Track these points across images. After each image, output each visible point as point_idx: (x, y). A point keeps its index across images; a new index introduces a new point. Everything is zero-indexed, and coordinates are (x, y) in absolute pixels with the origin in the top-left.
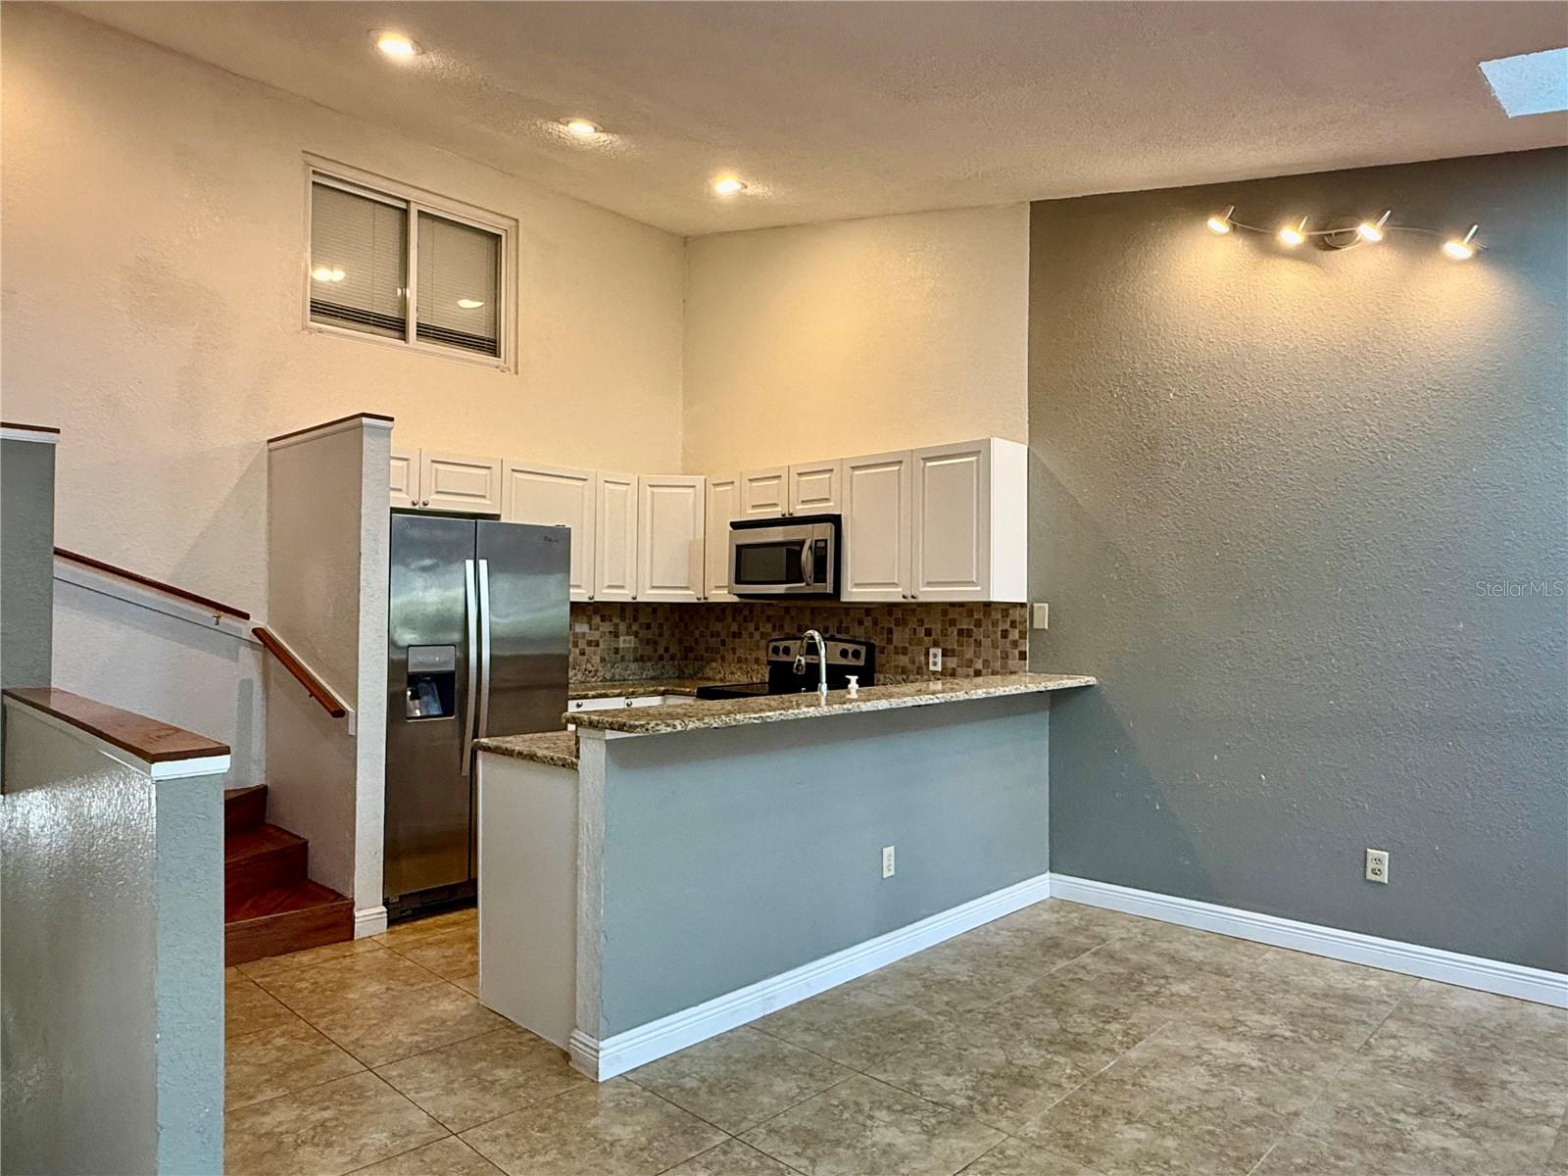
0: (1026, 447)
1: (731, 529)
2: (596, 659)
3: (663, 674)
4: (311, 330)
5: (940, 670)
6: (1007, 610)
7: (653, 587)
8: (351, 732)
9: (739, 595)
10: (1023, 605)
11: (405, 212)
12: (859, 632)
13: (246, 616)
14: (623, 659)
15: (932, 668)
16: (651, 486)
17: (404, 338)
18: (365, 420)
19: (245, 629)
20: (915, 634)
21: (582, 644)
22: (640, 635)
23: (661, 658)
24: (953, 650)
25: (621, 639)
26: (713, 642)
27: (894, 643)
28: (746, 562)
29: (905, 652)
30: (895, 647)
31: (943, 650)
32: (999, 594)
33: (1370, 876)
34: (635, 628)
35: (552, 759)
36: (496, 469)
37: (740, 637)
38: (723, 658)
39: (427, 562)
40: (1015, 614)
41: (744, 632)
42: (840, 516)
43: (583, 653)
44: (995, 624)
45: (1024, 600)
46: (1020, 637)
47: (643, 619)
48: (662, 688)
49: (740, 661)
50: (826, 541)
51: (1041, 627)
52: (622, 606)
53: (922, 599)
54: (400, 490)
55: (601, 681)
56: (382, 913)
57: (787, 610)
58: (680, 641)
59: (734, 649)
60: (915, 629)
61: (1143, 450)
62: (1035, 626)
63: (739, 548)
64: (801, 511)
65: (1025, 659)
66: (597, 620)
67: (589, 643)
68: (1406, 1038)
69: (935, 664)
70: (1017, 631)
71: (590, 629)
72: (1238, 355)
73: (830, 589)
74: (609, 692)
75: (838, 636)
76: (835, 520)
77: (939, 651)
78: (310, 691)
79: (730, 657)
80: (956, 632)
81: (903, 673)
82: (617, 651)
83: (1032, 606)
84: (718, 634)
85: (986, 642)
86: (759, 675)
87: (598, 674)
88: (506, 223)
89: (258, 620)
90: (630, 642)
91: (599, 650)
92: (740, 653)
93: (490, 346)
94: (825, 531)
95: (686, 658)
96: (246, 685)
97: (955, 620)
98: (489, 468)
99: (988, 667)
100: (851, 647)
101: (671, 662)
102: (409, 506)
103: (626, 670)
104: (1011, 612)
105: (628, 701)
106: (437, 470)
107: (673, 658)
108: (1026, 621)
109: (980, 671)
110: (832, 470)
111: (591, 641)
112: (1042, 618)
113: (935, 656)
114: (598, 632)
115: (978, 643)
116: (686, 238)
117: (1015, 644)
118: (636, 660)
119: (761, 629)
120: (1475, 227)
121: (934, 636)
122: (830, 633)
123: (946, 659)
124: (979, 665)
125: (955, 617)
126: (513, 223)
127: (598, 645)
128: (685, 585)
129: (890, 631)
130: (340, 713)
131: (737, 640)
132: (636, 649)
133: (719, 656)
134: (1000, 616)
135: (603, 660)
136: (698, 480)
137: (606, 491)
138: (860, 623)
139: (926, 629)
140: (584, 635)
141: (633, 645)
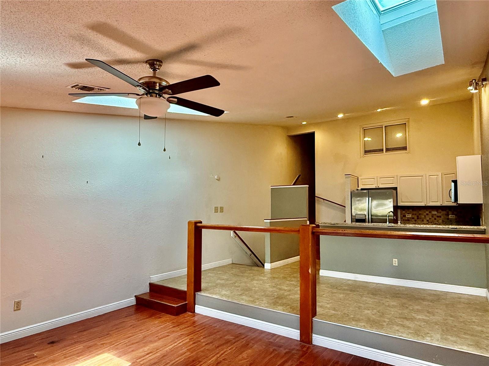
0: (480, 156)
4: (364, 156)
7: (447, 202)
11: (382, 127)
16: (444, 175)
17: (383, 153)
22: (457, 215)
25: (450, 216)
34: (455, 213)
45: (482, 203)
54: (372, 184)
66: (440, 211)
71: (438, 213)
88: (407, 120)
93: (405, 148)
98: (394, 177)
106: (381, 179)
111: (438, 216)
114: (441, 214)
118: (456, 222)
127: (441, 217)
135: (443, 221)
137: (429, 178)
140: (435, 214)
141: (454, 218)
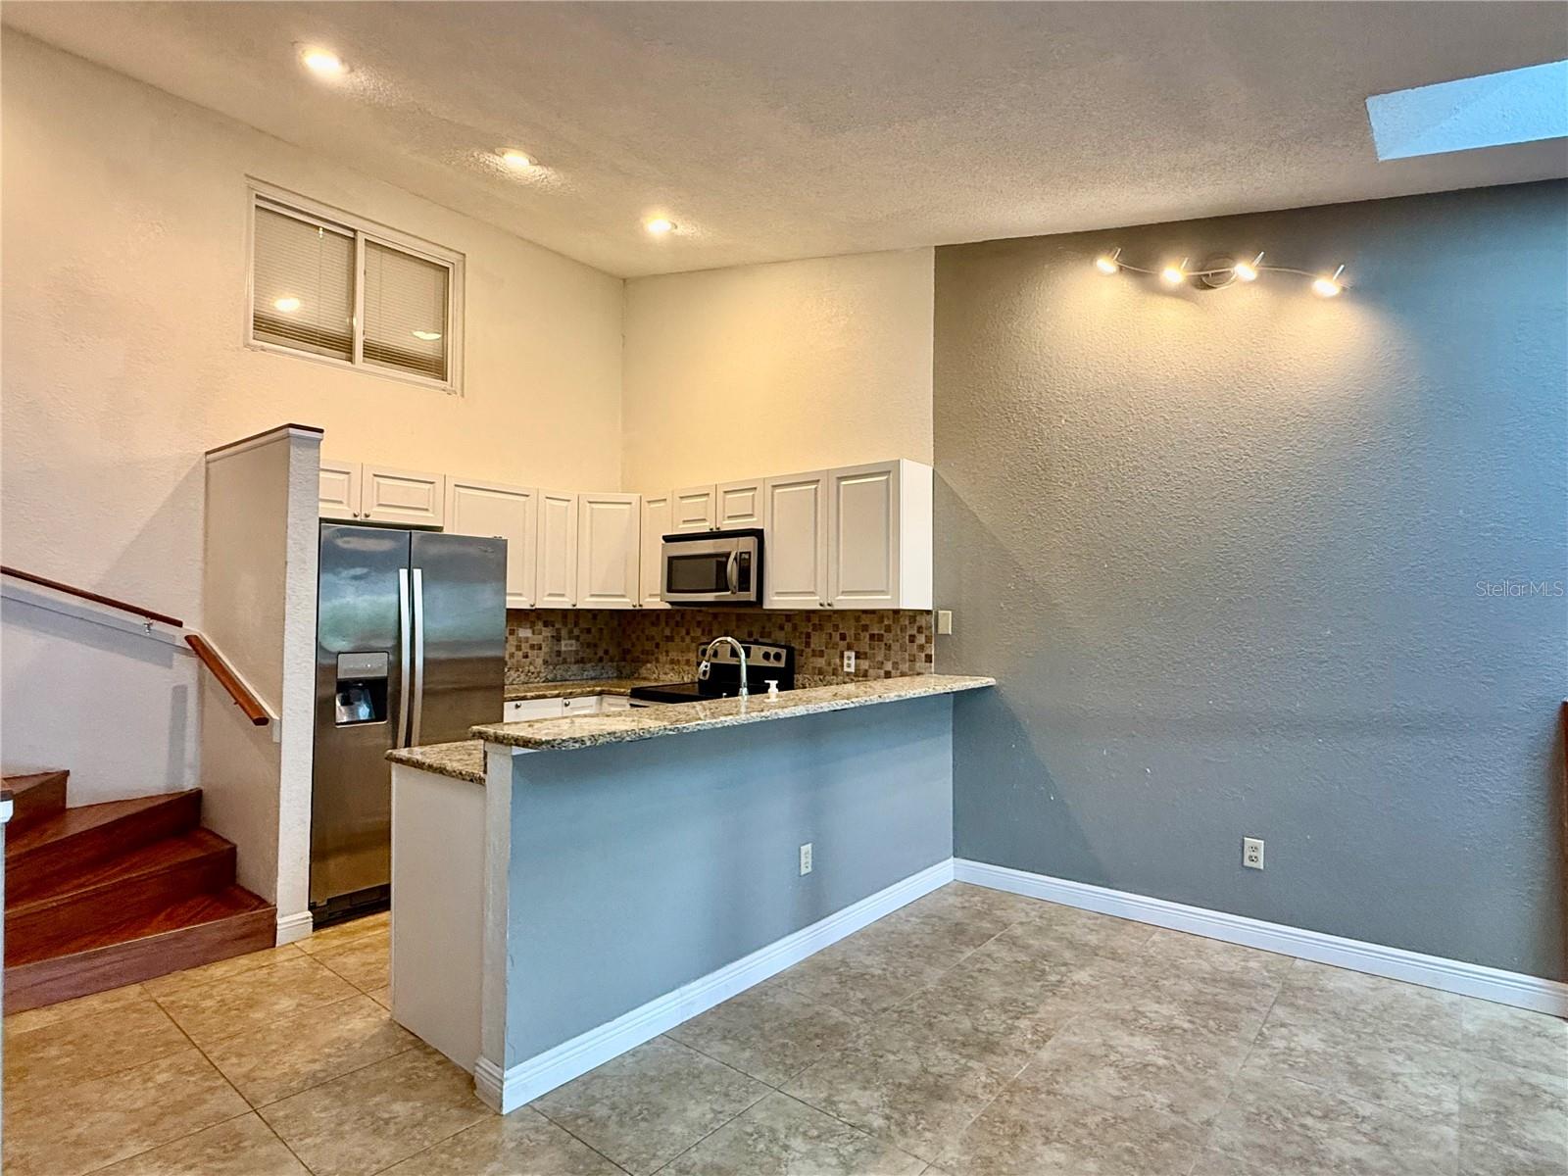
0: (931, 468)
1: (663, 542)
2: (539, 661)
3: (602, 674)
4: (254, 349)
5: (853, 671)
6: (915, 616)
7: (592, 596)
8: (276, 739)
9: (671, 603)
10: (928, 612)
11: (354, 240)
12: (780, 636)
13: (179, 624)
14: (565, 661)
15: (846, 669)
16: (590, 502)
17: (351, 360)
18: (292, 431)
19: (178, 636)
20: (831, 638)
21: (525, 647)
22: (581, 639)
23: (601, 660)
24: (866, 653)
25: (563, 643)
26: (649, 646)
27: (812, 646)
28: (676, 572)
29: (821, 654)
30: (813, 651)
31: (857, 653)
32: (908, 603)
33: (1247, 863)
34: (576, 632)
35: (461, 773)
36: (439, 485)
37: (673, 641)
38: (657, 660)
39: (359, 571)
40: (922, 621)
41: (676, 637)
42: (762, 530)
43: (526, 656)
44: (903, 629)
45: (931, 608)
46: (927, 642)
47: (583, 625)
48: (598, 689)
49: (672, 662)
50: (750, 553)
51: (946, 633)
52: (564, 612)
53: (837, 607)
54: (341, 502)
55: (544, 682)
56: (308, 918)
57: (715, 616)
58: (619, 645)
59: (667, 652)
60: (830, 634)
61: (1037, 470)
62: (940, 632)
63: (671, 560)
64: (727, 525)
65: (931, 662)
66: (539, 625)
67: (532, 647)
68: (1295, 1026)
69: (849, 666)
70: (924, 636)
71: (533, 633)
72: (1123, 385)
73: (753, 598)
74: (547, 693)
75: (761, 640)
76: (758, 534)
77: (853, 654)
78: (235, 698)
79: (663, 658)
80: (868, 636)
81: (819, 674)
82: (559, 653)
83: (937, 613)
84: (653, 638)
85: (896, 647)
86: (690, 676)
87: (541, 675)
88: (454, 257)
89: (192, 627)
90: (571, 645)
91: (542, 653)
92: (673, 655)
93: (435, 367)
94: (748, 544)
95: (624, 660)
96: (180, 693)
97: (867, 625)
98: (432, 483)
99: (897, 669)
100: (772, 651)
101: (610, 664)
102: (350, 518)
103: (567, 671)
104: (918, 618)
105: (565, 701)
106: (378, 483)
107: (612, 660)
108: (931, 627)
109: (890, 672)
110: (755, 488)
111: (534, 645)
112: (946, 625)
113: (849, 658)
114: (540, 637)
115: (888, 647)
116: (624, 280)
117: (921, 648)
118: (577, 662)
119: (692, 635)
120: (1342, 267)
121: (848, 640)
122: (755, 637)
123: (858, 661)
124: (888, 666)
125: (868, 623)
126: (460, 257)
127: (540, 649)
128: (619, 593)
129: (808, 636)
130: (262, 721)
131: (670, 643)
132: (577, 652)
133: (653, 658)
134: (907, 623)
135: (545, 662)
136: (634, 497)
137: (548, 507)
138: (782, 628)
139: (841, 634)
140: (527, 639)
141: (574, 648)
